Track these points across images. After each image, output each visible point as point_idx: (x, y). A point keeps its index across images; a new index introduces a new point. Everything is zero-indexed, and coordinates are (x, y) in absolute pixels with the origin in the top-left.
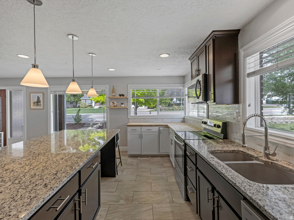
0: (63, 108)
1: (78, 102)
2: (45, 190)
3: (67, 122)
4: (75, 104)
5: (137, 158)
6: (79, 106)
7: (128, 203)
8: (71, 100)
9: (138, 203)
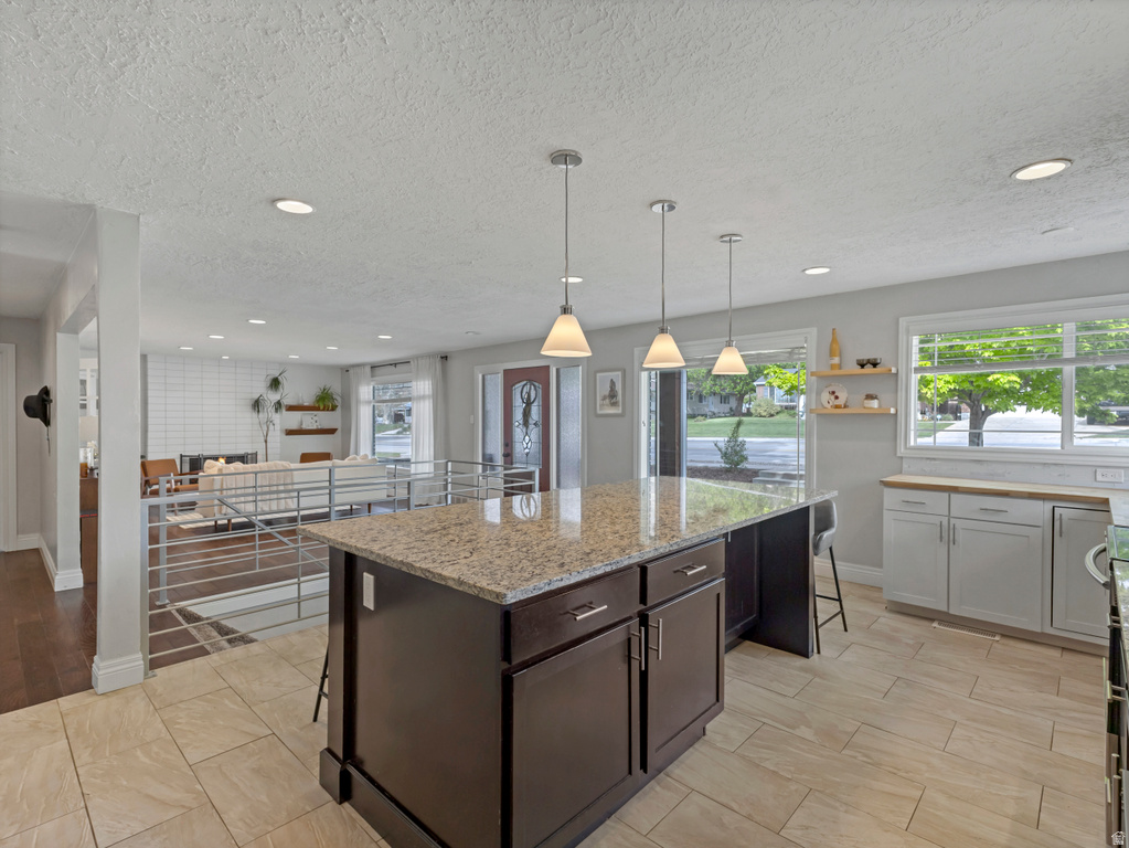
0: (677, 416)
1: (747, 397)
2: (557, 570)
3: (689, 459)
4: (733, 403)
5: (926, 623)
6: (748, 409)
7: (827, 745)
8: (723, 390)
9: (865, 759)
